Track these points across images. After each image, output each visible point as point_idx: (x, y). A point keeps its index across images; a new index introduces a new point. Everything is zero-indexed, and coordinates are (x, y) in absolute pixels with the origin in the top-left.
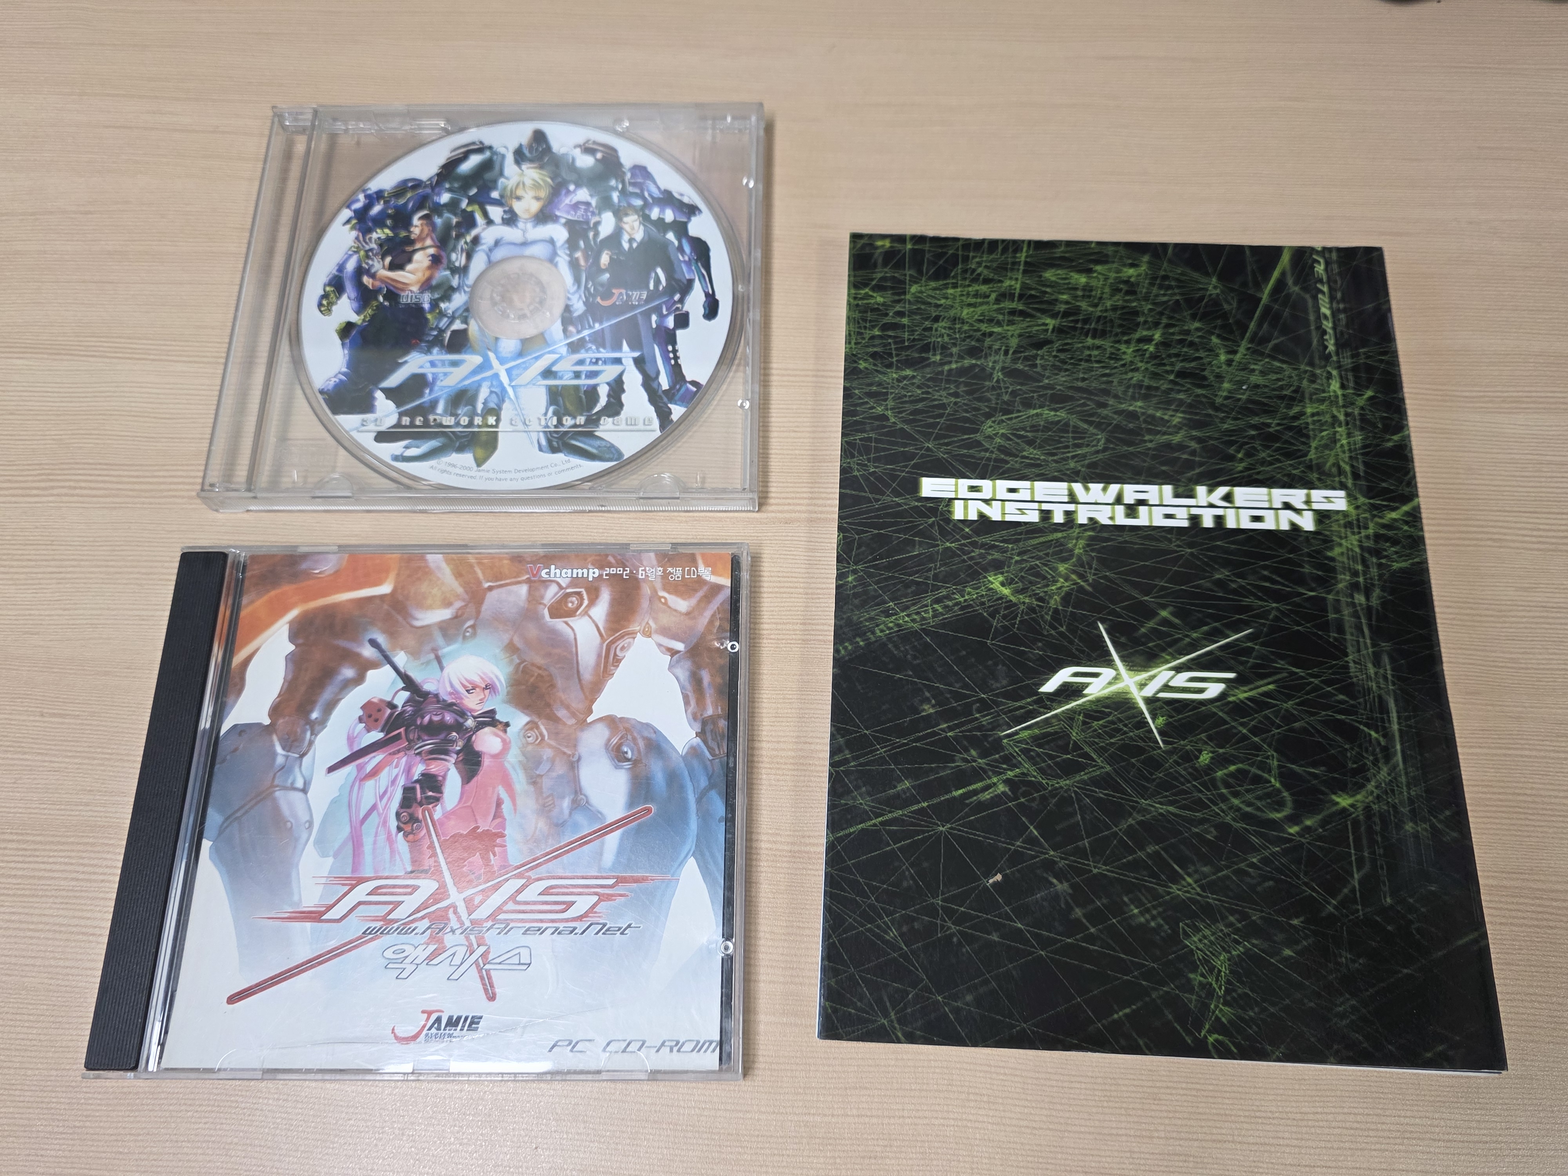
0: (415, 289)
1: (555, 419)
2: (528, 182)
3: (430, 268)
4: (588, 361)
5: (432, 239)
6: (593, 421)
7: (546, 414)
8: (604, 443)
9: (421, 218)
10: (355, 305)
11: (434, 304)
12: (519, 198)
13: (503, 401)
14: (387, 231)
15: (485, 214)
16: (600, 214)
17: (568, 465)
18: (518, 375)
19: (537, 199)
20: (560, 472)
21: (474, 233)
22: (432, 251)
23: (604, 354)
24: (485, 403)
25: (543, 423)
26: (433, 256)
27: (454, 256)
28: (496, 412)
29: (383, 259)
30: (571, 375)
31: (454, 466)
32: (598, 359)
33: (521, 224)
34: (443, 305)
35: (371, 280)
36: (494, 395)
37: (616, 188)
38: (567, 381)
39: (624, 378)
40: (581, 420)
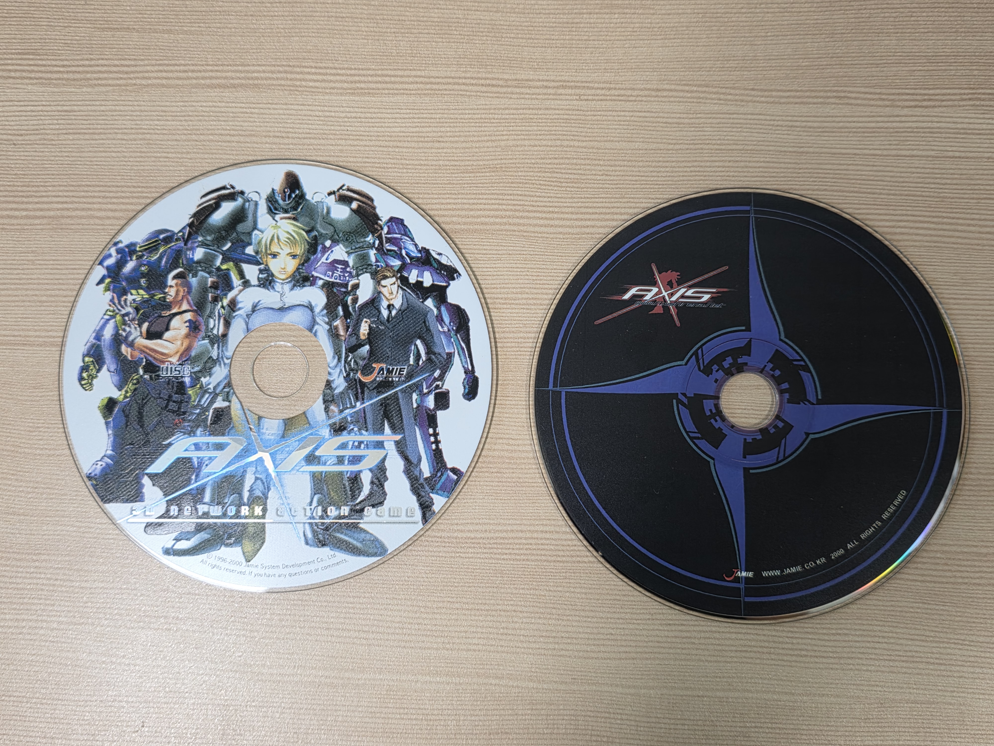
0: (174, 360)
1: (320, 508)
2: (283, 236)
3: (187, 336)
4: (351, 443)
5: (189, 303)
6: (359, 511)
7: (311, 503)
8: (368, 537)
9: (175, 277)
10: (116, 378)
11: (196, 379)
12: (275, 256)
13: (269, 489)
14: (141, 292)
15: (241, 274)
16: (358, 275)
17: (335, 561)
18: (283, 460)
19: (294, 256)
20: (326, 568)
21: (231, 295)
22: (188, 316)
23: (367, 437)
24: (251, 491)
25: (309, 514)
26: (190, 321)
27: (211, 323)
28: (262, 500)
29: (140, 325)
30: (335, 460)
31: (224, 560)
32: (360, 443)
33: (278, 287)
34: (204, 380)
35: (129, 350)
36: (259, 482)
37: (372, 246)
38: (331, 468)
39: (387, 463)
40: (345, 510)
